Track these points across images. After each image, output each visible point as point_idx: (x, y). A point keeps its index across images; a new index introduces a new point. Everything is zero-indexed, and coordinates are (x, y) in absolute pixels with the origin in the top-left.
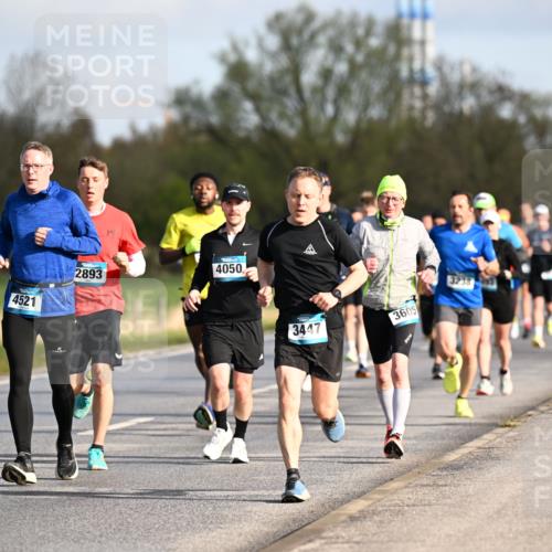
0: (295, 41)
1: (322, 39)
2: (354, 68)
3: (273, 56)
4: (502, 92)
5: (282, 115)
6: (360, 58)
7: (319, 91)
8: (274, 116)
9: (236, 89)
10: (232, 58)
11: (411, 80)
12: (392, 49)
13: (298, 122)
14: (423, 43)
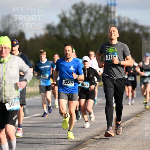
0: (79, 12)
1: (87, 11)
2: (96, 19)
3: (74, 16)
4: (136, 26)
5: (76, 32)
6: (97, 16)
7: (86, 25)
8: (74, 32)
9: (63, 25)
10: (62, 16)
11: (111, 22)
12: (106, 14)
13: (80, 34)
14: (114, 12)
